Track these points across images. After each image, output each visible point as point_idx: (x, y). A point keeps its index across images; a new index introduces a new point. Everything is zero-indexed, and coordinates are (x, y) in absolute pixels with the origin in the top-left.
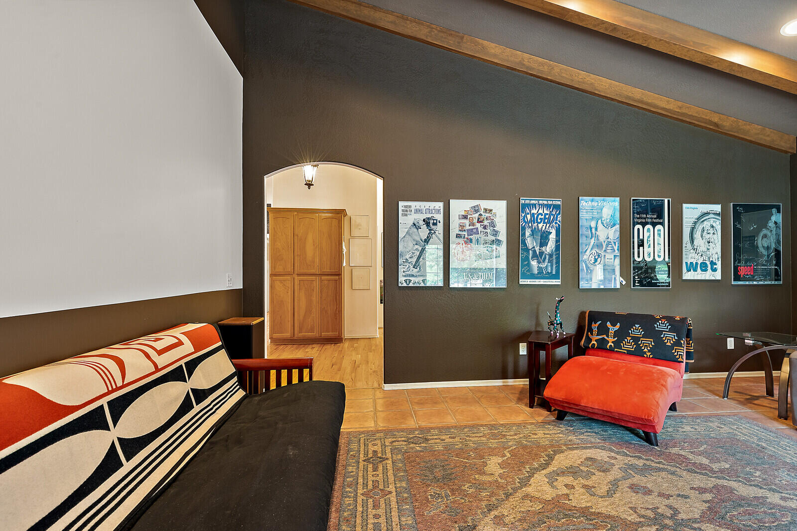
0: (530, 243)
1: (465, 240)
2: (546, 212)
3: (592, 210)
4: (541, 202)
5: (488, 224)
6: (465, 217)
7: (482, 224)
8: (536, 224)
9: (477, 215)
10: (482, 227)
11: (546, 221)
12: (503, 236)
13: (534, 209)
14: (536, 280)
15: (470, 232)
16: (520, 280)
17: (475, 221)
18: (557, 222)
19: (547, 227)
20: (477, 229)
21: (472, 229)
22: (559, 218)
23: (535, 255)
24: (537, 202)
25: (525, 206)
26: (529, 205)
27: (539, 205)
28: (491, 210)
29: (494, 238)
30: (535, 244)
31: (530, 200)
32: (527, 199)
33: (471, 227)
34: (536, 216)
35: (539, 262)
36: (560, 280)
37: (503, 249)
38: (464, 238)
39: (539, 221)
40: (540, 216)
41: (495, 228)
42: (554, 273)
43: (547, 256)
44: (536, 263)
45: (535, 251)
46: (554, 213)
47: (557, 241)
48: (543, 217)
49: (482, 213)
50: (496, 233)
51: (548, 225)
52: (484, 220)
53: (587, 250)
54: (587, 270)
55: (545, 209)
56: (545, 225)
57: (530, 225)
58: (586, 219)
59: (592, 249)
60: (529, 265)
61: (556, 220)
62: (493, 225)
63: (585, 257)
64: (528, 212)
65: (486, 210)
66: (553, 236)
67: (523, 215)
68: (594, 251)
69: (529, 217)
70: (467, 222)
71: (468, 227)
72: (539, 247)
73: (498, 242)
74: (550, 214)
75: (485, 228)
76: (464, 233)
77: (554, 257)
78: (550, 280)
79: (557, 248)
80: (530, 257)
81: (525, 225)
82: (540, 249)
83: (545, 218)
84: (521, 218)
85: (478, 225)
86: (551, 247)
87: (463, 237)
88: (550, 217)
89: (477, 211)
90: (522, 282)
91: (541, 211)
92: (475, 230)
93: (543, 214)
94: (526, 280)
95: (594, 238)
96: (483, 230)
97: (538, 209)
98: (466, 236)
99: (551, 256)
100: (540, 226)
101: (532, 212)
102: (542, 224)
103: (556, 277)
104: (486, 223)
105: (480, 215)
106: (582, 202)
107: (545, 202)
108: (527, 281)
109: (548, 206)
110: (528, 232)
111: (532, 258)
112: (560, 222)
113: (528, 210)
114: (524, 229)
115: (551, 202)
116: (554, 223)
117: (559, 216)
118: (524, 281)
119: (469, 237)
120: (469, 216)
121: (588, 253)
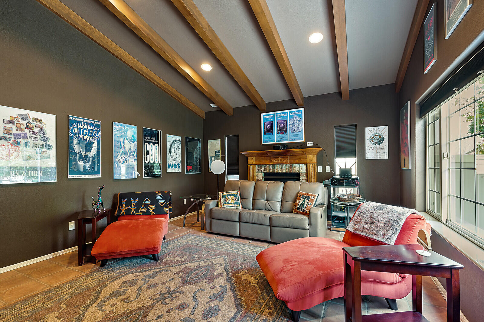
0: (77, 148)
1: (11, 142)
2: (89, 128)
3: (121, 131)
4: (86, 121)
5: (38, 131)
6: (12, 123)
7: (31, 130)
8: (82, 135)
9: (25, 122)
10: (32, 133)
11: (90, 134)
12: (53, 141)
13: (80, 125)
14: (82, 175)
15: (18, 136)
16: (69, 176)
17: (24, 127)
18: (98, 136)
19: (91, 139)
20: (26, 134)
21: (20, 134)
22: (100, 133)
23: (81, 158)
24: (82, 120)
25: (72, 122)
26: (76, 122)
27: (84, 123)
28: (40, 121)
29: (44, 143)
30: (81, 150)
31: (77, 118)
32: (74, 117)
33: (18, 132)
34: (82, 130)
35: (84, 163)
36: (100, 175)
37: (53, 152)
38: (10, 140)
39: (85, 134)
40: (85, 131)
41: (44, 135)
42: (96, 170)
43: (91, 159)
44: (82, 163)
45: (81, 155)
46: (96, 130)
47: (98, 149)
48: (87, 131)
49: (31, 121)
50: (46, 139)
51: (91, 137)
52: (33, 127)
53: (118, 155)
54: (118, 167)
55: (89, 126)
56: (89, 137)
57: (77, 136)
58: (118, 136)
59: (121, 155)
60: (76, 164)
61: (98, 135)
62: (42, 132)
63: (117, 160)
64: (76, 126)
65: (35, 120)
66: (95, 145)
67: (71, 128)
68: (122, 156)
69: (76, 130)
70: (14, 127)
71: (14, 131)
72: (84, 152)
73: (49, 147)
74: (93, 130)
75: (34, 133)
76: (9, 136)
77: (96, 159)
78: (93, 175)
79: (98, 153)
80: (77, 159)
81: (73, 135)
82: (85, 154)
83: (89, 132)
84: (69, 130)
85: (27, 131)
86: (94, 152)
87: (8, 140)
88: (92, 133)
89: (25, 119)
90: (70, 177)
91: (86, 127)
92: (23, 135)
93: (88, 129)
94: (74, 176)
95: (122, 148)
96: (32, 135)
97: (83, 125)
98: (13, 139)
99: (94, 158)
100: (85, 137)
101: (79, 127)
102: (87, 136)
103: (97, 173)
104: (35, 130)
105: (29, 123)
106: (115, 125)
107: (89, 122)
108: (75, 176)
109: (91, 125)
110: (75, 141)
111: (79, 159)
112: (100, 136)
113: (75, 125)
114: (72, 138)
115: (94, 122)
116: (96, 136)
117: (99, 132)
118: (72, 176)
119: (16, 140)
120: (16, 122)
121: (119, 157)
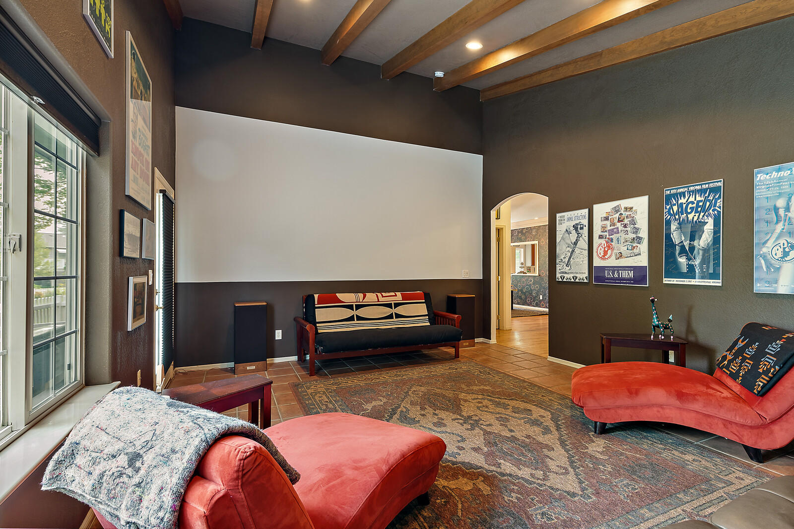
0: (676, 237)
1: (607, 240)
2: (698, 198)
3: (779, 183)
4: (692, 188)
5: (628, 223)
6: (607, 219)
7: (622, 223)
8: (685, 215)
9: (617, 215)
10: (622, 226)
11: (699, 209)
12: (644, 234)
13: (682, 198)
14: (685, 280)
15: (611, 232)
16: (664, 279)
17: (616, 221)
18: (717, 208)
19: (701, 217)
20: (617, 228)
21: (613, 229)
22: (720, 203)
23: (683, 251)
24: (686, 189)
25: (669, 198)
26: (675, 196)
27: (689, 192)
28: (631, 208)
29: (634, 236)
30: (683, 238)
31: (677, 189)
32: (672, 189)
33: (612, 227)
34: (684, 206)
35: (689, 259)
36: (721, 281)
37: (644, 247)
38: (606, 238)
39: (689, 211)
40: (690, 205)
41: (635, 226)
42: (711, 271)
43: (701, 252)
44: (685, 260)
45: (683, 247)
46: (711, 199)
47: (716, 232)
48: (694, 205)
49: (622, 212)
50: (636, 231)
51: (702, 214)
52: (624, 219)
53: (768, 240)
54: (768, 267)
55: (697, 196)
56: (697, 214)
57: (677, 217)
58: (767, 198)
59: (778, 238)
60: (675, 262)
61: (715, 206)
62: (633, 222)
63: (764, 250)
64: (675, 202)
65: (626, 209)
66: (709, 227)
67: (668, 207)
68: (782, 241)
69: (675, 208)
70: (608, 223)
71: (609, 228)
72: (688, 242)
73: (639, 240)
74: (706, 199)
75: (625, 226)
76: (605, 234)
77: (711, 252)
78: (705, 280)
79: (716, 240)
80: (677, 254)
81: (670, 218)
82: (690, 244)
83: (698, 206)
84: (665, 211)
85: (619, 225)
86: (707, 240)
87: (604, 237)
88: (705, 204)
89: (617, 211)
90: (666, 281)
91: (692, 199)
92: (615, 230)
93: (695, 202)
94: (672, 279)
95: (782, 222)
96: (624, 229)
97: (687, 197)
98: (607, 237)
99: (705, 251)
100: (690, 217)
101: (679, 202)
102: (693, 214)
103: (714, 276)
104: (626, 221)
105: (621, 214)
106: (759, 175)
107: (698, 187)
108: (673, 281)
109: (702, 192)
110: (674, 226)
111: (680, 254)
112: (720, 207)
113: (674, 201)
114: (668, 223)
115: (707, 186)
116: (711, 211)
117: (719, 201)
118: (669, 281)
119: (610, 237)
120: (610, 217)
121: (770, 244)
